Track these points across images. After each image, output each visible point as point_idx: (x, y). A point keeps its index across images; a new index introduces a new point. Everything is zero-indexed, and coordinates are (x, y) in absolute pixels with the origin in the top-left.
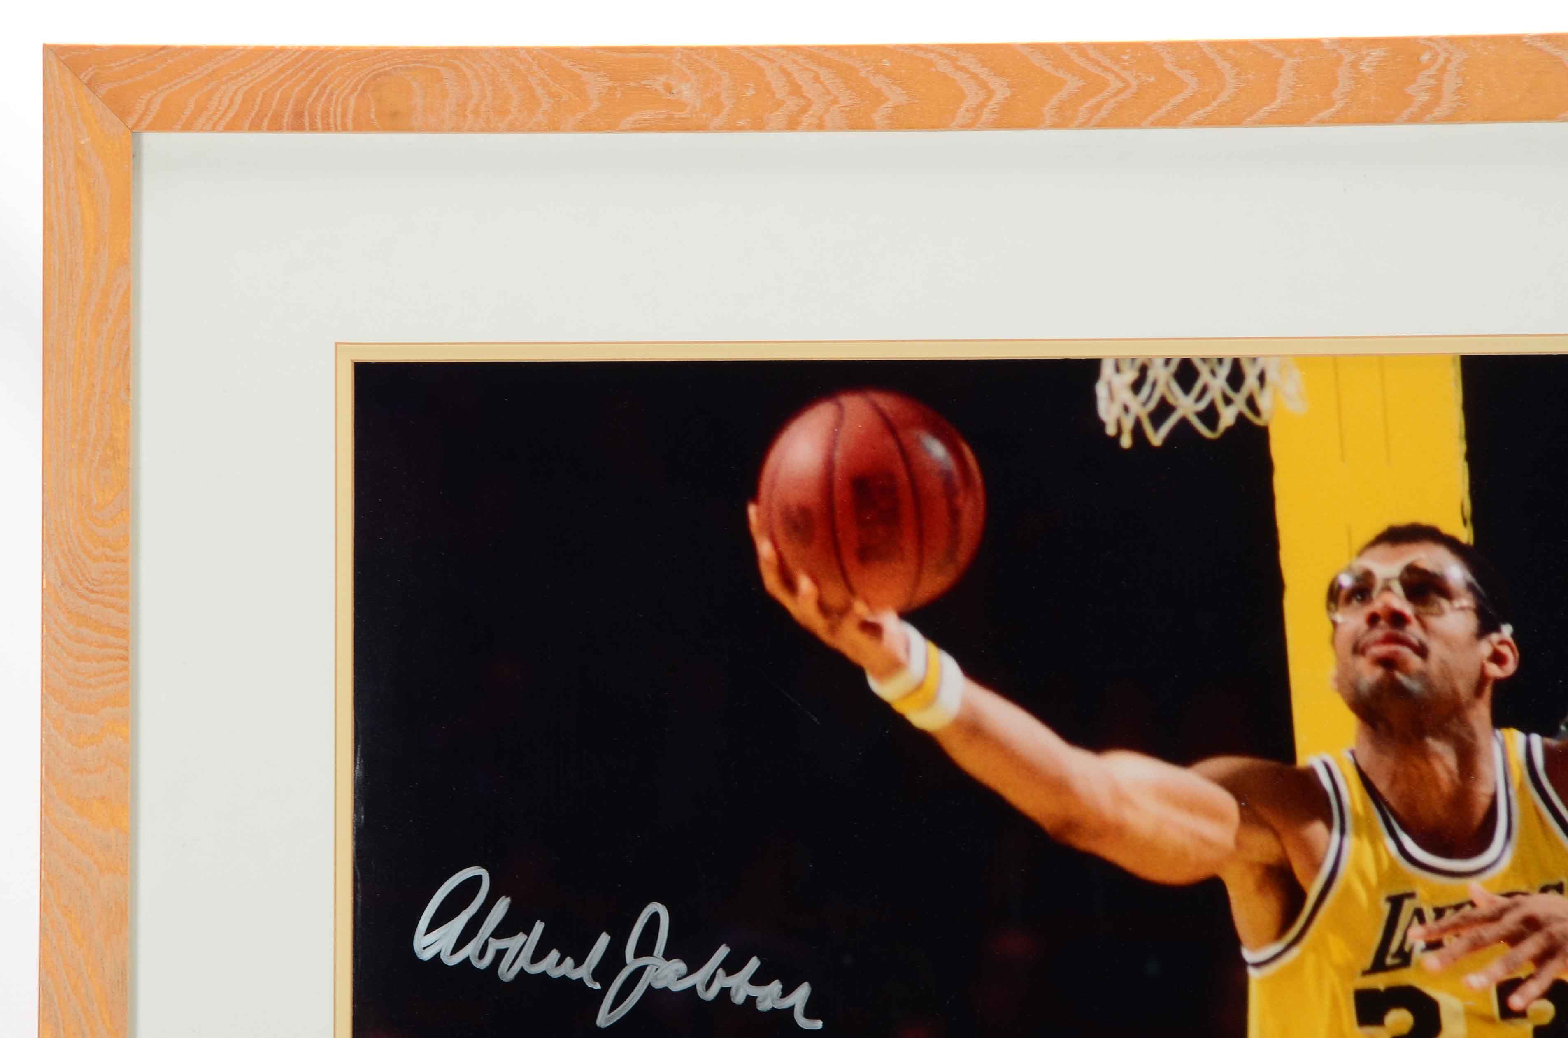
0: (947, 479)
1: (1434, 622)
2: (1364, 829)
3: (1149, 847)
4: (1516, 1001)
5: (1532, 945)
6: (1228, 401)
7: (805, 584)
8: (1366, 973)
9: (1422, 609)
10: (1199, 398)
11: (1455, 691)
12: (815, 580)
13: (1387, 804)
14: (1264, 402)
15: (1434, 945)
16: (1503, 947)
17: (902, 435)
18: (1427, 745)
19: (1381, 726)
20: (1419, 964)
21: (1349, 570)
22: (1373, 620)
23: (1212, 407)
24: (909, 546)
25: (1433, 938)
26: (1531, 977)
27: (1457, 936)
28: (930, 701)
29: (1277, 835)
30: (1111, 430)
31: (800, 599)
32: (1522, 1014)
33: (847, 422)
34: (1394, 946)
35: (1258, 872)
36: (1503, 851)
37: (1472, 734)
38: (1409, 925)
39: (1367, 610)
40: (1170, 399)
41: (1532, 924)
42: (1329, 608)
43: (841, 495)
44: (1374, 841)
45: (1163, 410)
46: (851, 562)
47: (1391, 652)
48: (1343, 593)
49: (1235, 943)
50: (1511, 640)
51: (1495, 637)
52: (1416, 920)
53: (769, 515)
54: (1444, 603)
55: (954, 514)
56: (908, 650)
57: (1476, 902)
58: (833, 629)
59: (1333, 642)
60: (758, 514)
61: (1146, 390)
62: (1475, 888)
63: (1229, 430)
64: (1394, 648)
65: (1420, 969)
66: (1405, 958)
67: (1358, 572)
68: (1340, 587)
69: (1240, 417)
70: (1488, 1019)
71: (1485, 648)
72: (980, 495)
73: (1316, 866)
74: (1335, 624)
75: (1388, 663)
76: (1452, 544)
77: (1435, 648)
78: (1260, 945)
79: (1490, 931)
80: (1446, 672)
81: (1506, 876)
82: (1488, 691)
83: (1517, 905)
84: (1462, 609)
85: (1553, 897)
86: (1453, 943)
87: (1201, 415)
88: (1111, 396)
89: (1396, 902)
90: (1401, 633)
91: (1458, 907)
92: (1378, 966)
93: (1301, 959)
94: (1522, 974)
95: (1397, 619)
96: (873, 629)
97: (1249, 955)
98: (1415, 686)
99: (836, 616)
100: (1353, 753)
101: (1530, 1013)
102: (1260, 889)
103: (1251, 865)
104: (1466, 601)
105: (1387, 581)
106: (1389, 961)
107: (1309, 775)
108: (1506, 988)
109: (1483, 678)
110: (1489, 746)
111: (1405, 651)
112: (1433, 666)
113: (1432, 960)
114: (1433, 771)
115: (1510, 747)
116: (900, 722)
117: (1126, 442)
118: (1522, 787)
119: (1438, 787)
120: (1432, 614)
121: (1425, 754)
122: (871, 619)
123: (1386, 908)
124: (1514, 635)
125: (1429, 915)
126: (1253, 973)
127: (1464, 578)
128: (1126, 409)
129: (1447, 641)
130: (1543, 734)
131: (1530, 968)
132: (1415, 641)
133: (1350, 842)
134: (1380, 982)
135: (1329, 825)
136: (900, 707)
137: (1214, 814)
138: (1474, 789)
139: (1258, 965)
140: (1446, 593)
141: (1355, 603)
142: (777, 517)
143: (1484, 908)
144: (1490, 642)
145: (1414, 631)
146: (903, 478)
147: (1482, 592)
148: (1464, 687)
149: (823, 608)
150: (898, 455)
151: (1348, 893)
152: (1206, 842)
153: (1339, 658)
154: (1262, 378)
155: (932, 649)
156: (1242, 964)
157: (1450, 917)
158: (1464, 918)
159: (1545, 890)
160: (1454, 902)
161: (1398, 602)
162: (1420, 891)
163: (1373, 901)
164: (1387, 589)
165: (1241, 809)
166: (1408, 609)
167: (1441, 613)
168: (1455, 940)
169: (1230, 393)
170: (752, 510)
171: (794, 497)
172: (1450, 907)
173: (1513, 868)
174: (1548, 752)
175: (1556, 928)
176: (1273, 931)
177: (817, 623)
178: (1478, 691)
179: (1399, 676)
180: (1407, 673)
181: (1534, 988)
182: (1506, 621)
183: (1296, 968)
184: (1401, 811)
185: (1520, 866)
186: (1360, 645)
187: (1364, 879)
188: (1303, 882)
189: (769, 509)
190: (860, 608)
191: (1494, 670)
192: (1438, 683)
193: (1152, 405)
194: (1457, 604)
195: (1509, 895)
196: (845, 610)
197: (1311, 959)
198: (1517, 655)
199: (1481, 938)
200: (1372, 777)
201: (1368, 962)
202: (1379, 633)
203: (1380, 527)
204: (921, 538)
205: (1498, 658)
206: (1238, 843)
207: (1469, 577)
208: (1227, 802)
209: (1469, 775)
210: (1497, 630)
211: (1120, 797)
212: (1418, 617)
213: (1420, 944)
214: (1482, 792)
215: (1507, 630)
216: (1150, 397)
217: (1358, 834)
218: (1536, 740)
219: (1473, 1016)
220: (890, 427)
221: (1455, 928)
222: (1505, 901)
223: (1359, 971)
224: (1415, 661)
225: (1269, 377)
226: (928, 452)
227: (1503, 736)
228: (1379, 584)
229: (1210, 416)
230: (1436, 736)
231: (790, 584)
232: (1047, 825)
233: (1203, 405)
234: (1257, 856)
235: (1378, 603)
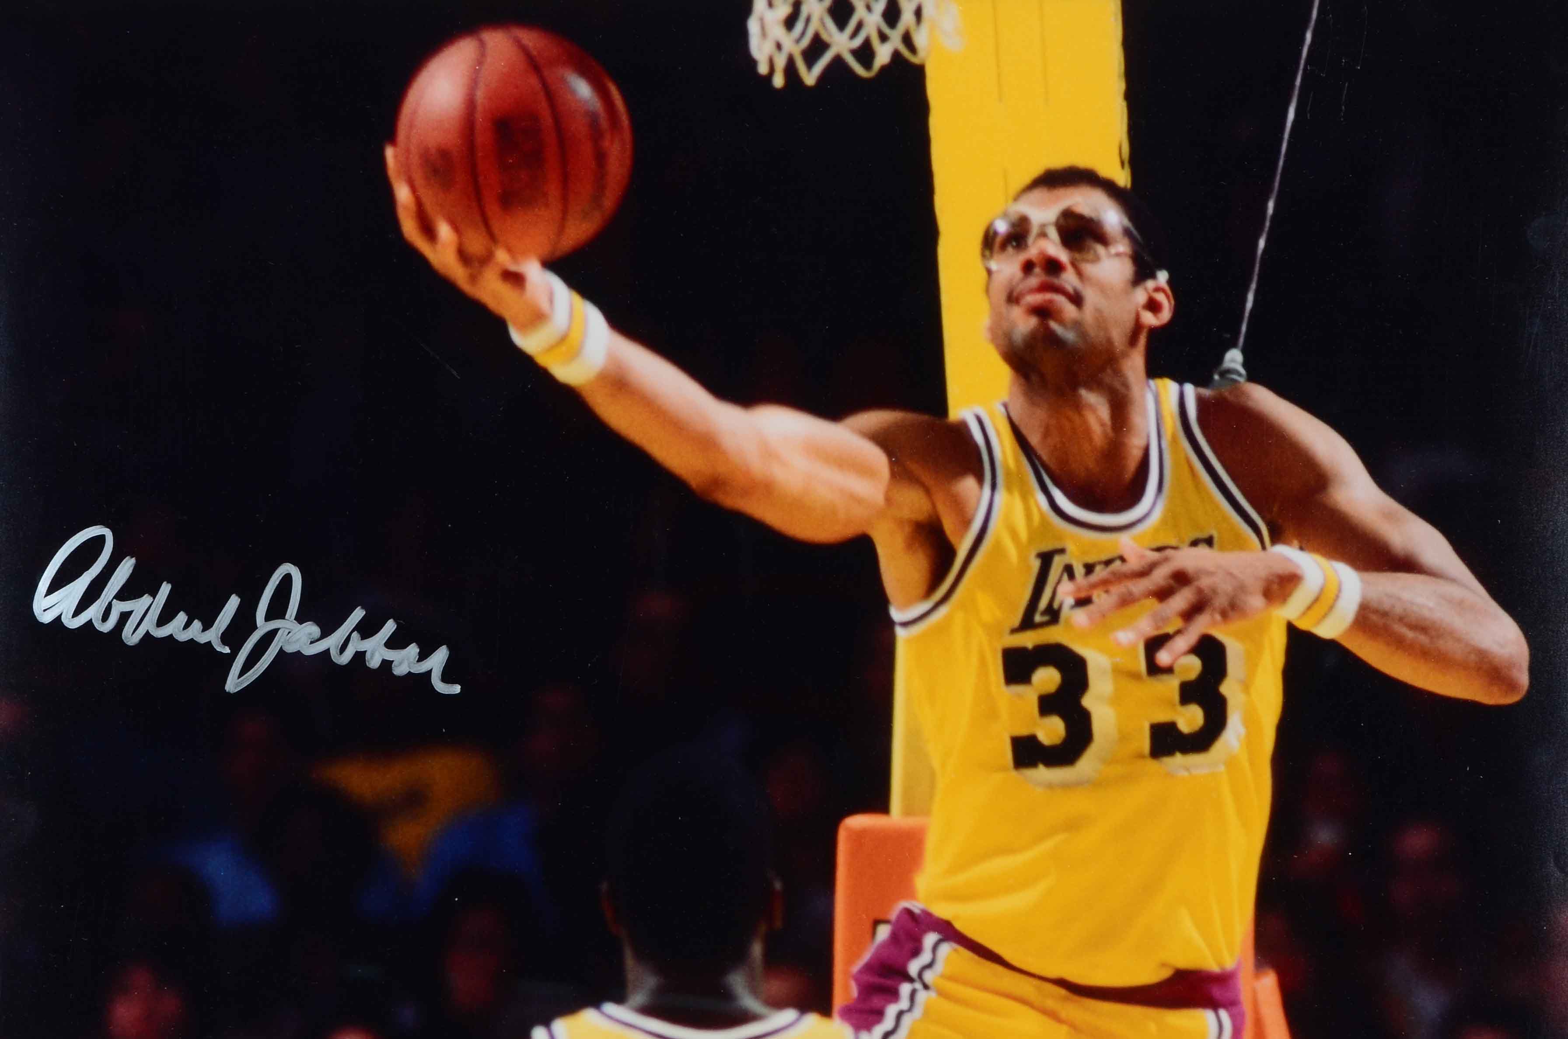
0: (593, 119)
1: (1089, 269)
2: (1016, 483)
3: (797, 504)
4: (1163, 657)
5: (1181, 600)
6: (883, 38)
7: (444, 231)
8: (1014, 631)
9: (1077, 256)
10: (854, 35)
11: (1109, 341)
12: (456, 228)
13: (1039, 458)
14: (920, 39)
15: (1083, 602)
16: (1152, 602)
17: (546, 73)
18: (1081, 396)
19: (1034, 378)
20: (1068, 621)
21: (1005, 215)
22: (1028, 267)
23: (867, 44)
24: (553, 191)
25: (1083, 595)
26: (1179, 632)
27: (1107, 592)
28: (575, 354)
29: (928, 491)
30: (763, 69)
31: (439, 247)
32: (1169, 670)
33: (489, 60)
34: (1043, 603)
35: (908, 529)
36: (1154, 504)
37: (1126, 385)
38: (1059, 582)
39: (1023, 257)
40: (825, 36)
41: (1181, 579)
42: (983, 256)
43: (483, 137)
44: (1025, 496)
45: (817, 47)
46: (493, 209)
47: (1045, 301)
48: (998, 240)
49: (882, 602)
50: (1166, 287)
51: (1150, 284)
52: (1065, 576)
53: (407, 158)
54: (1100, 249)
55: (601, 157)
56: (551, 301)
57: (1126, 556)
58: (473, 279)
59: (987, 290)
60: (396, 157)
61: (799, 26)
62: (1125, 542)
63: (884, 69)
64: (1049, 296)
65: (1069, 625)
66: (1054, 615)
67: (1014, 217)
68: (996, 233)
69: (896, 55)
70: (1134, 676)
71: (1140, 296)
72: (627, 135)
73: (966, 523)
74: (989, 272)
75: (1043, 312)
76: (1109, 187)
77: (1091, 296)
78: (908, 603)
79: (1139, 587)
80: (1101, 321)
81: (1157, 530)
82: (1142, 340)
83: (1166, 560)
84: (1118, 255)
85: (1203, 550)
86: (1101, 599)
87: (855, 53)
88: (764, 34)
89: (1046, 559)
90: (1056, 281)
91: (1108, 563)
92: (1027, 623)
93: (949, 618)
94: (1170, 630)
95: (1053, 266)
96: (515, 279)
97: (896, 614)
98: (1069, 335)
99: (477, 264)
100: (1006, 406)
101: (1176, 668)
102: (909, 546)
103: (900, 522)
104: (1122, 247)
105: (1043, 226)
106: (1038, 618)
107: (961, 431)
108: (1154, 644)
109: (1138, 327)
110: (1143, 396)
111: (1060, 300)
112: (1088, 314)
113: (1080, 617)
114: (1085, 422)
115: (1163, 397)
116: (543, 376)
117: (778, 81)
118: (1174, 439)
119: (1091, 440)
120: (1088, 261)
121: (1078, 406)
122: (513, 268)
123: (1036, 564)
124: (1170, 282)
125: (1079, 571)
126: (900, 632)
127: (1121, 223)
128: (779, 46)
129: (1103, 289)
130: (1197, 383)
131: (1178, 623)
132: (1070, 289)
133: (1001, 497)
134: (1029, 640)
135: (980, 480)
136: (543, 360)
137: (864, 470)
138: (1126, 441)
139: (905, 624)
140: (1103, 239)
141: (1010, 250)
142: (415, 160)
143: (1134, 564)
144: (1146, 289)
145: (1069, 279)
146: (547, 120)
147: (1138, 237)
148: (1118, 336)
149: (463, 256)
150: (541, 95)
151: (998, 549)
152: (857, 500)
153: (993, 307)
154: (918, 13)
155: (577, 299)
156: (890, 624)
157: (1100, 573)
158: (1114, 573)
159: (1195, 543)
160: (1104, 557)
161: (1054, 248)
162: (1071, 547)
163: (1023, 558)
164: (1043, 235)
165: (892, 464)
166: (1063, 255)
167: (1097, 259)
168: (1104, 596)
169: (886, 30)
170: (390, 153)
171: (435, 139)
172: (1100, 563)
173: (1164, 521)
174: (1202, 403)
175: (1205, 582)
176: (922, 588)
177: (457, 272)
178: (1133, 340)
179: (1053, 325)
180: (1061, 322)
181: (1182, 643)
182: (1161, 267)
183: (943, 628)
184: (1052, 465)
185: (1171, 520)
186: (1015, 294)
187: (1014, 535)
188: (953, 538)
189: (408, 151)
190: (502, 257)
191: (1149, 319)
192: (1092, 332)
193: (806, 42)
194: (1113, 250)
195: (1159, 549)
196: (486, 259)
197: (959, 617)
198: (1173, 302)
199: (1130, 594)
200: (1025, 431)
201: (1016, 620)
202: (1034, 281)
203: (1036, 170)
204: (565, 181)
205: (1153, 306)
206: (888, 500)
207: (1126, 222)
208: (878, 458)
209: (1122, 427)
210: (1153, 276)
211: (768, 453)
212: (1074, 264)
213: (1070, 601)
214: (1135, 445)
215: (1163, 277)
216: (803, 34)
217: (1009, 489)
218: (1190, 390)
219: (1122, 673)
220: (533, 64)
221: (1105, 583)
222: (1156, 556)
223: (1008, 630)
224: (1069, 310)
225: (926, 12)
226: (573, 92)
227: (1155, 384)
228: (1035, 230)
229: (865, 53)
230: (1090, 388)
231: (429, 231)
232: (694, 482)
233: (857, 42)
234: (906, 513)
235: (1033, 251)
